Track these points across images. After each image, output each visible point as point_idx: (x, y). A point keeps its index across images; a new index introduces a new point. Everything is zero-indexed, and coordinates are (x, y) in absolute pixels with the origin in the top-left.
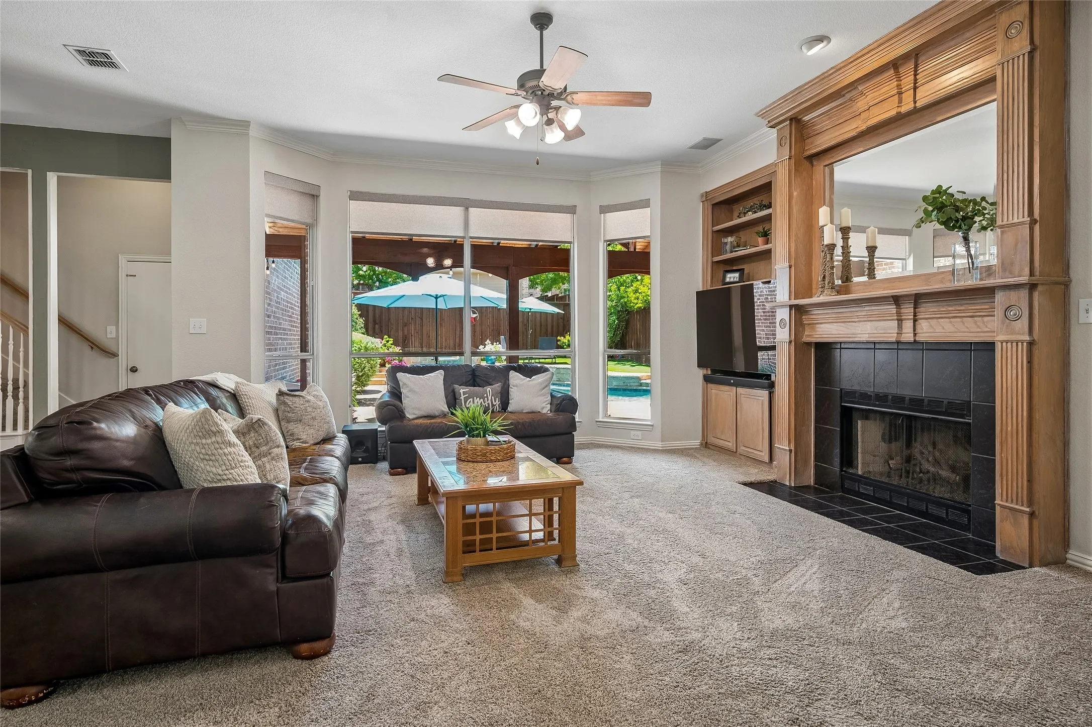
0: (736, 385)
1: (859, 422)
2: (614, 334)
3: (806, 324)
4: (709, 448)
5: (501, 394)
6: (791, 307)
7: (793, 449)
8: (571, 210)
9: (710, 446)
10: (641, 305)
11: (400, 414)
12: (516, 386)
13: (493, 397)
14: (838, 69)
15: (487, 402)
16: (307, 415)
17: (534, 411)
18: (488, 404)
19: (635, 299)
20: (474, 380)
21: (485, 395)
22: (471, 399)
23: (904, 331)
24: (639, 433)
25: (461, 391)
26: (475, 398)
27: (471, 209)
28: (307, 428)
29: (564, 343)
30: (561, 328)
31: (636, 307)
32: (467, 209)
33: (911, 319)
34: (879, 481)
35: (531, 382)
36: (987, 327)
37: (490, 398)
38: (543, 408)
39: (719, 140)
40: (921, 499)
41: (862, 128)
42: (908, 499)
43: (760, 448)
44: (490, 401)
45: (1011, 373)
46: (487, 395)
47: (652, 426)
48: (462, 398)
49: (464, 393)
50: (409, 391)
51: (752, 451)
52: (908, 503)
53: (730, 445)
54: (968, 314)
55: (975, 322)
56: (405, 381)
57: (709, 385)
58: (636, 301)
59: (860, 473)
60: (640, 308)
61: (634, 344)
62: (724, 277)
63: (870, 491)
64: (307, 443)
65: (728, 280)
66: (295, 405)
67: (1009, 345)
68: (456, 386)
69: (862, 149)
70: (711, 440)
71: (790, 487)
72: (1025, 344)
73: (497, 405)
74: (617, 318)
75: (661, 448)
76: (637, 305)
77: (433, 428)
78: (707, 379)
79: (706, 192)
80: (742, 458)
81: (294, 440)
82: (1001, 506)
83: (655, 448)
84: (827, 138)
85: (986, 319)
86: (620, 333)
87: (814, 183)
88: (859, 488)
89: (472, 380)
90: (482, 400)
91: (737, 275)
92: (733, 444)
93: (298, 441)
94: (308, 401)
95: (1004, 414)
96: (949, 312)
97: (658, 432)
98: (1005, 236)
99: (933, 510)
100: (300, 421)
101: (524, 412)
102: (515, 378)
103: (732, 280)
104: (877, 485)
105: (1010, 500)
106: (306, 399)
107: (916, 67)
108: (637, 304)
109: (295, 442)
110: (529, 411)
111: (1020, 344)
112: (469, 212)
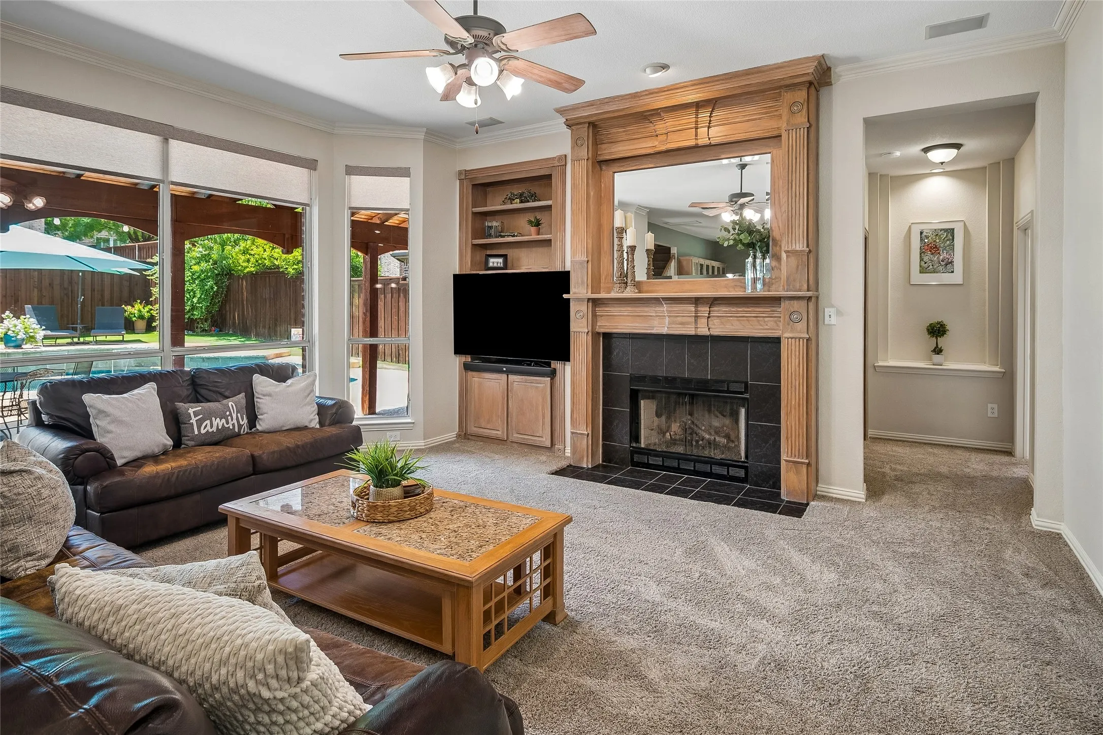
0: (508, 372)
1: (642, 402)
2: (210, 303)
3: (599, 315)
4: (468, 439)
5: (247, 408)
6: (589, 300)
7: (590, 433)
8: (310, 164)
9: (470, 437)
10: (253, 269)
11: (108, 463)
12: (269, 395)
13: (239, 414)
14: (650, 93)
15: (231, 423)
16: (43, 505)
17: (299, 425)
18: (233, 425)
19: (244, 261)
20: (196, 392)
21: (228, 413)
22: (208, 422)
23: (698, 326)
24: (398, 433)
25: (191, 411)
26: (213, 419)
27: (171, 141)
28: (45, 528)
29: (132, 314)
30: (126, 293)
31: (245, 271)
32: (166, 140)
33: (705, 316)
34: (665, 452)
35: (290, 389)
36: (767, 325)
37: (234, 416)
38: (311, 421)
39: (502, 123)
40: (706, 463)
41: (661, 149)
42: (694, 464)
43: (540, 433)
44: (235, 421)
45: (794, 361)
46: (230, 412)
47: (414, 423)
48: (193, 420)
49: (196, 414)
50: (113, 422)
51: (530, 437)
52: (694, 467)
53: (499, 433)
54: (753, 315)
55: (758, 321)
56: (101, 406)
57: (470, 373)
58: (245, 264)
59: (643, 446)
60: (251, 273)
61: (238, 315)
62: (487, 262)
63: (659, 461)
64: (47, 557)
65: (491, 265)
66: (15, 491)
67: (793, 340)
68: (180, 405)
69: (652, 166)
70: (473, 429)
71: (588, 469)
72: (805, 340)
73: (245, 425)
74: (215, 284)
75: (423, 447)
76: (248, 269)
77: (178, 476)
78: (467, 367)
79: (466, 171)
80: (515, 445)
81: (19, 559)
82: (786, 461)
83: (419, 447)
84: (625, 148)
85: (766, 319)
86: (219, 302)
87: (603, 185)
88: (648, 460)
89: (194, 393)
90: (224, 421)
91: (500, 260)
92: (503, 432)
93: (29, 558)
94: (40, 478)
95: (789, 392)
96: (738, 312)
97: (419, 430)
98: (789, 259)
99: (717, 469)
100: (30, 518)
101: (285, 428)
102: (261, 383)
103: (495, 265)
104: (664, 455)
105: (793, 455)
106: (36, 475)
107: (712, 111)
108: (247, 267)
109: (22, 562)
110: (292, 426)
111: (801, 340)
112: (170, 145)
